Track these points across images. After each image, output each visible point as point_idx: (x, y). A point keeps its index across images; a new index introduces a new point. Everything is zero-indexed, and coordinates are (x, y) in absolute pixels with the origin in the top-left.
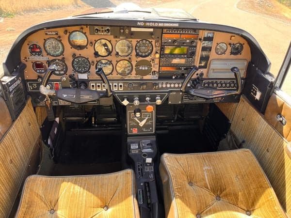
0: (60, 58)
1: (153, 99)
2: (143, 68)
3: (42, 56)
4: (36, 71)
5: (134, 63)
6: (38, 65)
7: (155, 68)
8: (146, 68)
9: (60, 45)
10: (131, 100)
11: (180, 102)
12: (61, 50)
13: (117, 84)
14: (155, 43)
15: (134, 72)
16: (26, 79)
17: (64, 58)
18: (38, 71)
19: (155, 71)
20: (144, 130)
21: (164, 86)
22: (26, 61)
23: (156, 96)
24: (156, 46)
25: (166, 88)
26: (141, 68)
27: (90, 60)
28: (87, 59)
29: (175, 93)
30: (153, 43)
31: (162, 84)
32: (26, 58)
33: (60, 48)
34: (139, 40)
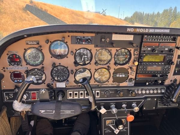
0: (39, 67)
1: (129, 106)
2: (121, 76)
3: (21, 66)
4: (14, 81)
5: (112, 71)
6: (16, 75)
7: (132, 76)
8: (124, 76)
9: (40, 55)
10: (107, 107)
11: (154, 108)
12: (41, 59)
13: (99, 92)
14: (134, 52)
15: (111, 79)
16: (2, 89)
17: (43, 68)
18: (16, 81)
19: (131, 79)
21: (140, 92)
22: (4, 71)
23: (132, 103)
24: (134, 55)
25: (142, 94)
26: (118, 76)
27: (69, 69)
28: (67, 68)
29: (150, 99)
30: (132, 52)
31: (138, 90)
32: (4, 68)
33: (40, 58)
34: (118, 49)
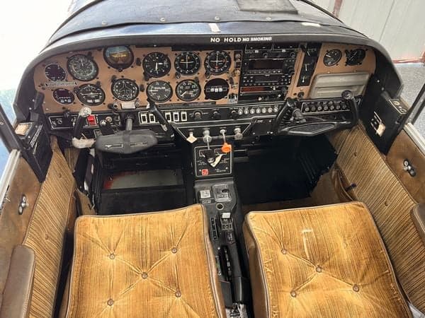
0: (94, 82)
1: (230, 131)
2: (217, 90)
3: (67, 81)
4: (59, 101)
5: (203, 84)
6: (61, 94)
7: (234, 90)
8: (221, 90)
9: (92, 64)
10: (199, 133)
12: (93, 71)
14: (235, 55)
15: (203, 95)
16: (45, 112)
17: (98, 83)
18: (62, 101)
19: (233, 94)
20: (218, 171)
21: (246, 112)
22: (43, 89)
23: (234, 127)
24: (235, 59)
25: (250, 114)
26: (212, 90)
27: (138, 84)
28: (134, 82)
29: (261, 121)
30: (232, 55)
31: (244, 110)
32: (42, 85)
33: (91, 68)
34: (209, 52)
